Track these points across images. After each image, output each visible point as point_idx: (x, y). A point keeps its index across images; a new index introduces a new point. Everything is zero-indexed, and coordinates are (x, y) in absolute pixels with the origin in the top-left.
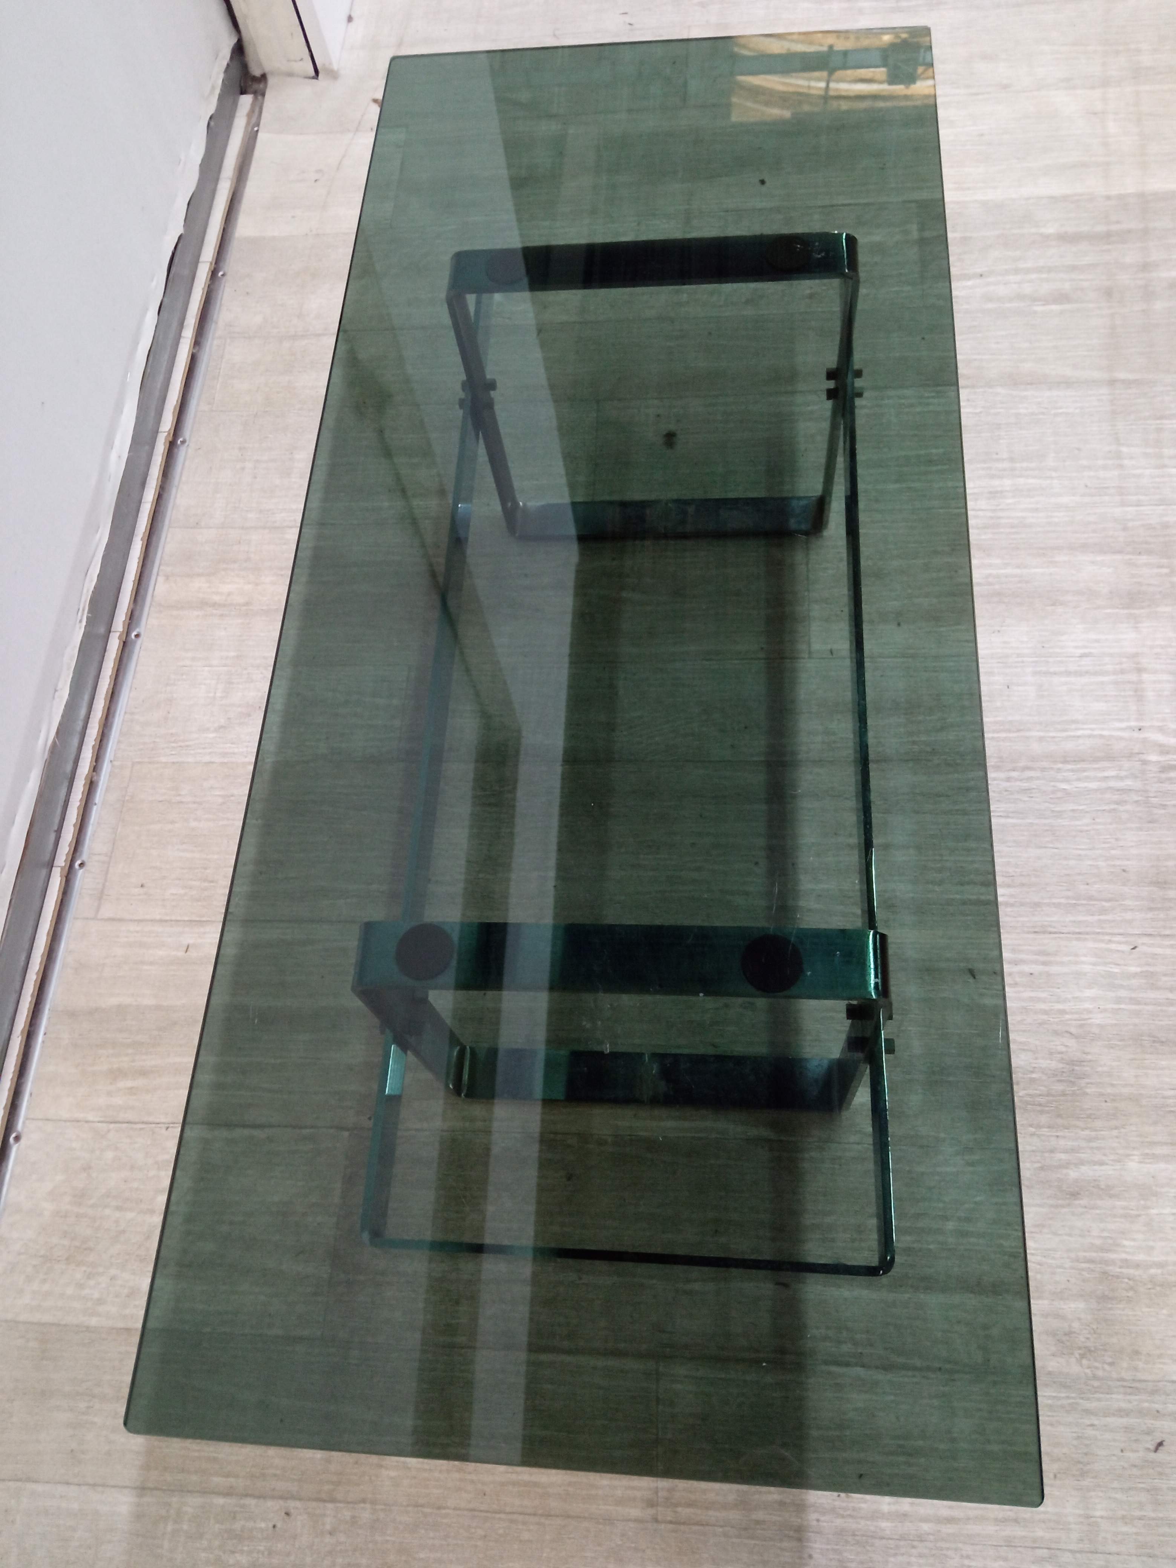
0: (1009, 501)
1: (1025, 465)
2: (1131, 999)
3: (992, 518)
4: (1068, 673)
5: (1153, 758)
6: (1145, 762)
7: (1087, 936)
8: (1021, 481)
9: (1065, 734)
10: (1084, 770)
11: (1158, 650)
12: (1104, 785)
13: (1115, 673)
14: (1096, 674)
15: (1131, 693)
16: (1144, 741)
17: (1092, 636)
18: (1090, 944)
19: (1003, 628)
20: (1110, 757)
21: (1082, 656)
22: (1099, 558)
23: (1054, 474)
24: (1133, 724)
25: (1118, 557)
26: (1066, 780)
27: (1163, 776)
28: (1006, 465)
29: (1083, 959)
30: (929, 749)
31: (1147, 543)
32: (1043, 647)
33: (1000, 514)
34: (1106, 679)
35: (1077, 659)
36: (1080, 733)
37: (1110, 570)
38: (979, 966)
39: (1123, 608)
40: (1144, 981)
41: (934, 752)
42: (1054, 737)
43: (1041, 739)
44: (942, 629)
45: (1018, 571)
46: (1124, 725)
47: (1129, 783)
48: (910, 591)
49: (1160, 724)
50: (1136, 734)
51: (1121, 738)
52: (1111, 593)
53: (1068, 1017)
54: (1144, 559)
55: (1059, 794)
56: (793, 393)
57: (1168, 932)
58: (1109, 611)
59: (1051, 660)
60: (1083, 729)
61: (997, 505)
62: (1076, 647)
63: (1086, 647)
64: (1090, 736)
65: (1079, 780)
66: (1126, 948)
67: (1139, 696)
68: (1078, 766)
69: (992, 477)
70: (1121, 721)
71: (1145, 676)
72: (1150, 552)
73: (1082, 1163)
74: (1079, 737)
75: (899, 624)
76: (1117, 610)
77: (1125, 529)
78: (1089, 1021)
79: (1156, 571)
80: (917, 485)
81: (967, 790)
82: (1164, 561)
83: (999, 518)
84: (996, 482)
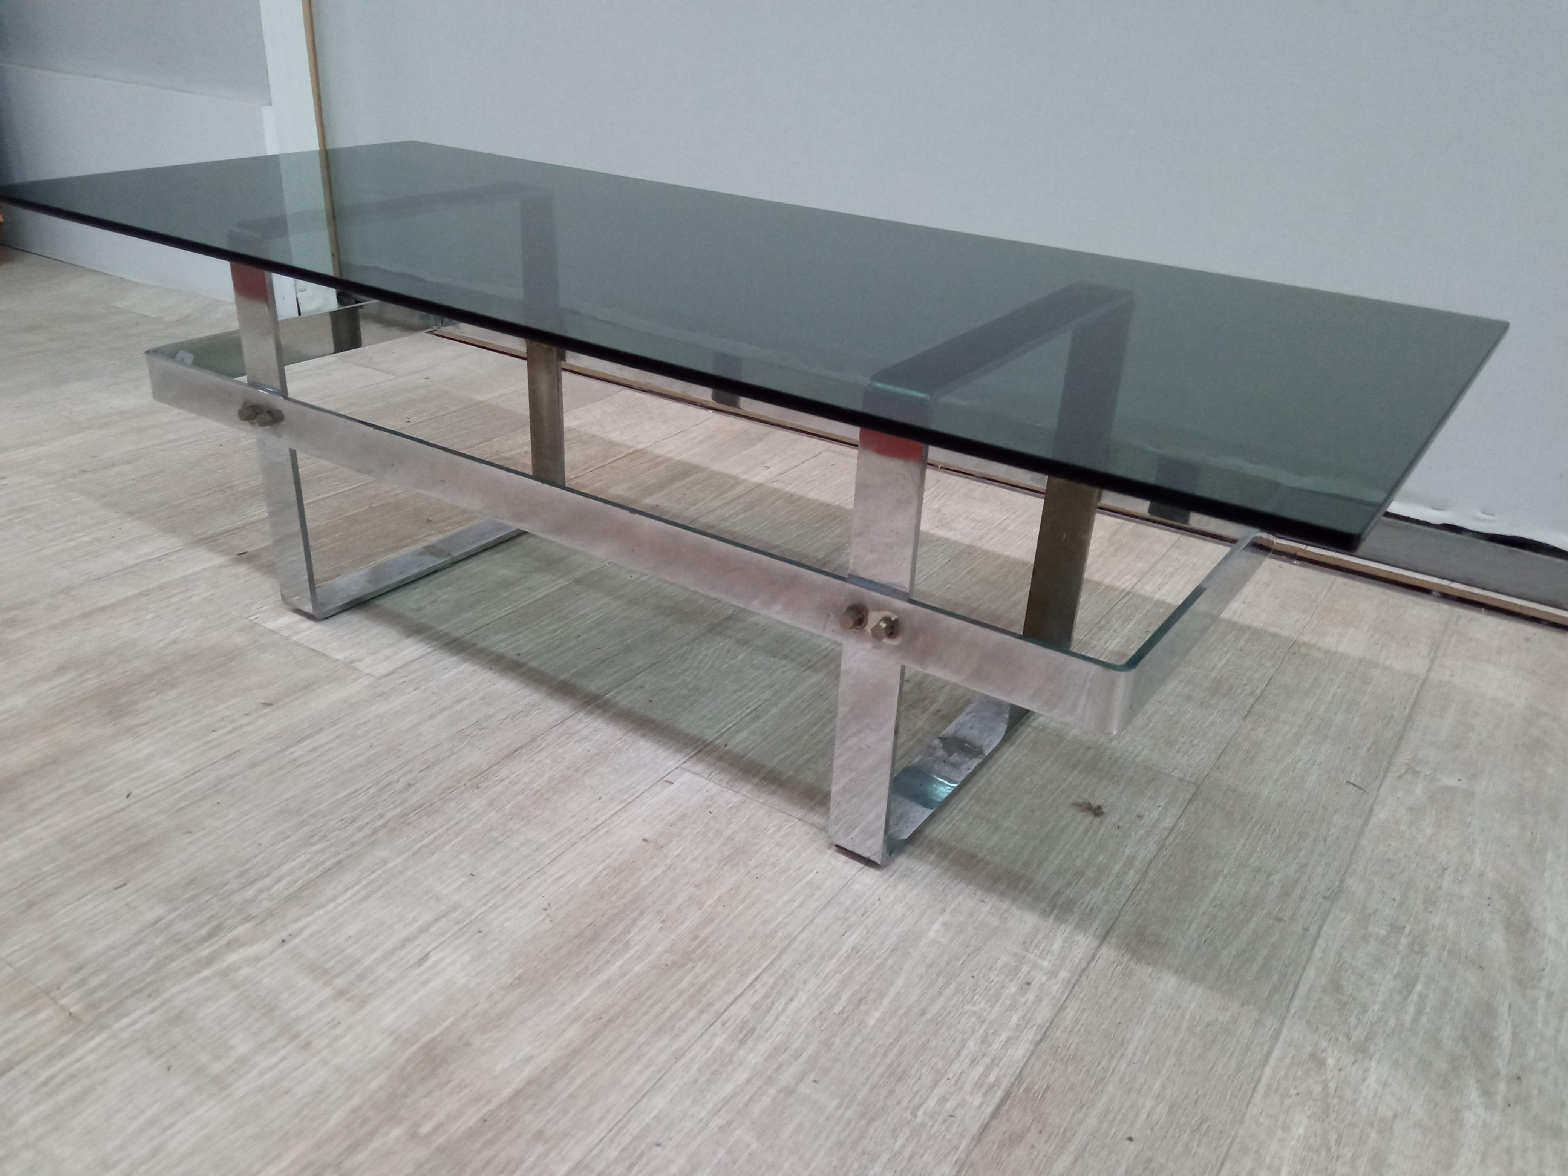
0: (718, 1041)
1: (766, 1100)
3: (710, 1004)
4: (423, 930)
5: (242, 929)
6: (247, 920)
8: (742, 1076)
9: (364, 882)
10: (310, 870)
11: (339, 1030)
12: (276, 874)
13: (370, 970)
14: (392, 952)
15: (328, 965)
16: (267, 937)
17: (436, 983)
18: (175, 774)
19: (544, 915)
20: (292, 898)
21: (426, 957)
22: (529, 1071)
23: (718, 1121)
24: (295, 942)
25: (506, 1093)
26: (320, 851)
27: (214, 923)
28: (787, 1078)
29: (172, 764)
30: (483, 785)
31: (490, 1143)
32: (480, 932)
33: (705, 1018)
34: (374, 956)
35: (428, 950)
36: (349, 893)
37: (499, 1068)
38: (265, 711)
39: (434, 1039)
40: (100, 784)
41: (476, 786)
42: (373, 872)
43: (385, 862)
44: (601, 867)
45: (603, 977)
46: (306, 933)
47: (250, 893)
48: (678, 871)
49: (262, 963)
50: (284, 934)
51: (297, 920)
52: (468, 1044)
53: (153, 731)
54: (472, 1118)
55: (316, 839)
56: (1103, 939)
58: (447, 1023)
59: (457, 928)
60: (349, 899)
61: (723, 1024)
62: (441, 960)
63: (431, 968)
64: (335, 897)
65: (308, 861)
66: (138, 791)
67: (316, 970)
68: (319, 869)
69: (777, 1051)
70: (312, 935)
71: (328, 992)
72: (472, 1134)
73: (66, 682)
74: (346, 890)
75: (645, 840)
76: (436, 1033)
77: (539, 1135)
78: (130, 739)
79: (440, 1117)
80: (832, 964)
81: (410, 784)
82: (440, 1140)
83: (702, 1012)
84: (764, 1047)
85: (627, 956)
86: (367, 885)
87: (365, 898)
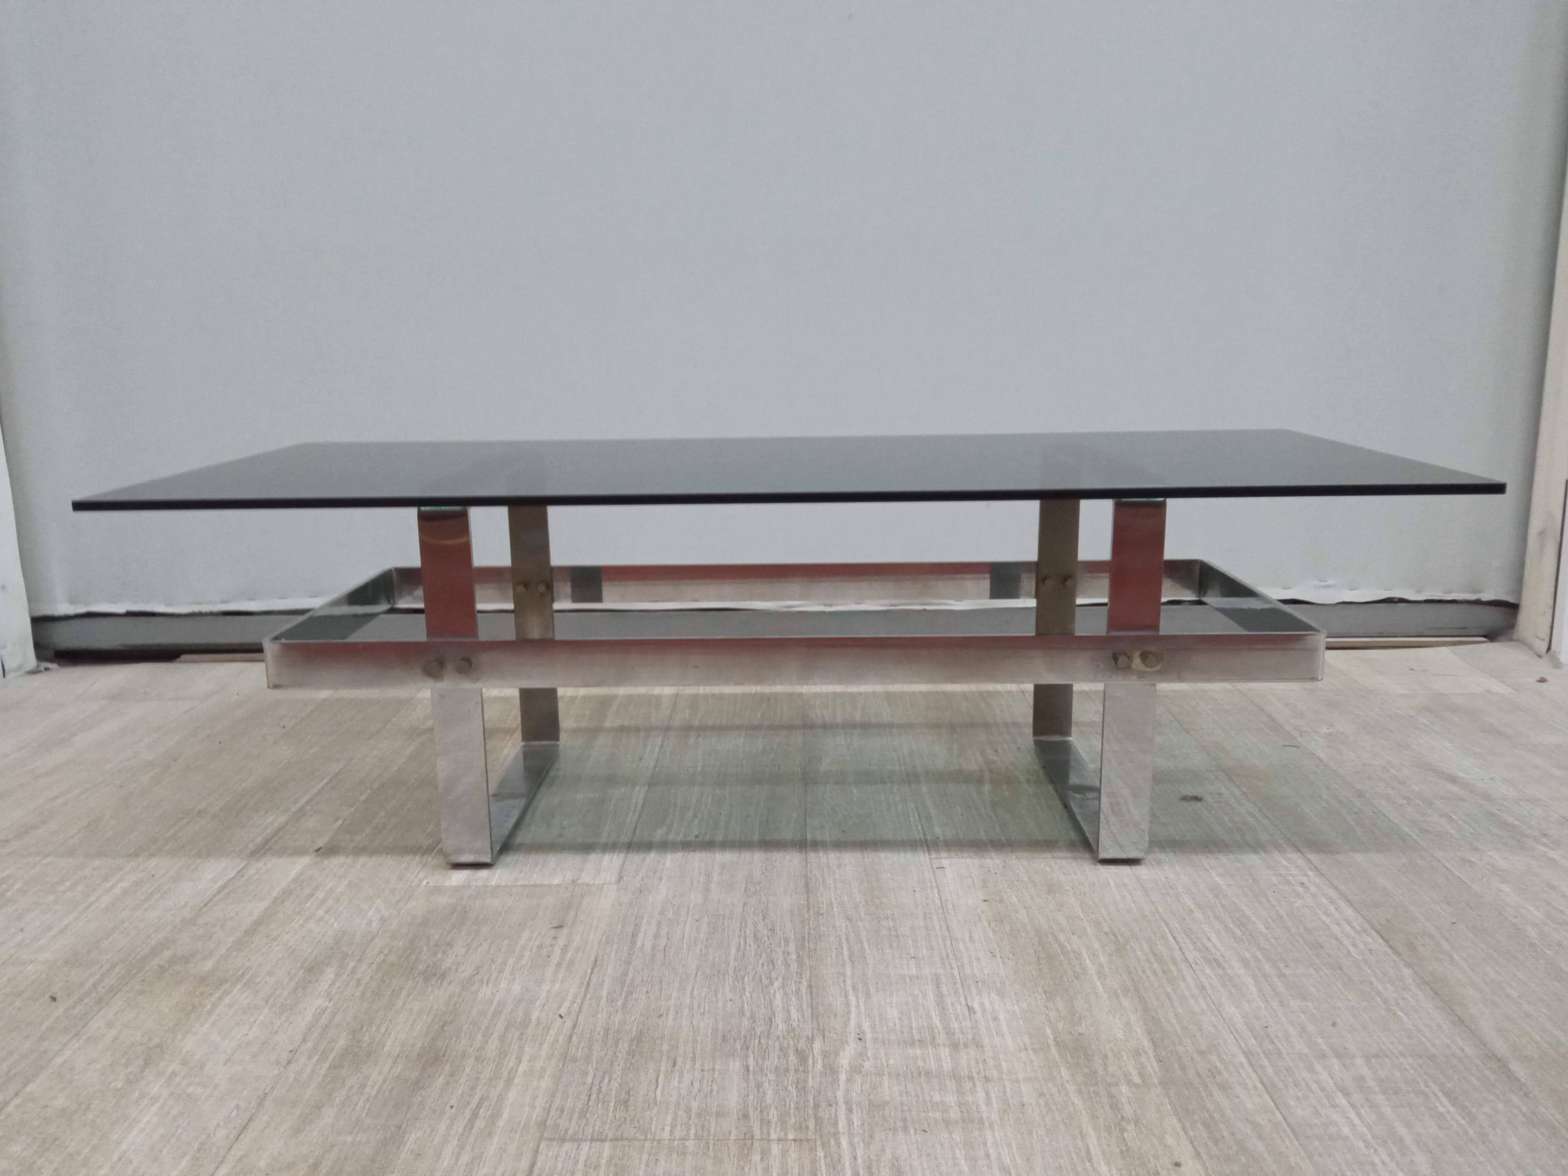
0: (1208, 971)
1: (1280, 984)
2: (501, 1012)
3: (1173, 959)
4: (940, 996)
5: (817, 1045)
6: (811, 1040)
7: (583, 989)
8: (1248, 981)
9: (850, 989)
10: (798, 998)
11: (992, 1063)
12: (779, 1010)
13: (948, 1028)
14: (943, 1014)
15: (916, 1037)
16: (844, 1042)
17: (1002, 1016)
18: (573, 991)
19: (998, 959)
20: (817, 1017)
21: (969, 1007)
22: (1137, 1028)
23: (1275, 1003)
24: (869, 1036)
25: (1147, 1044)
26: (783, 986)
27: (791, 1051)
28: (1270, 971)
29: (557, 986)
30: (823, 912)
31: (1184, 1069)
32: (977, 982)
33: (1182, 966)
34: (936, 1021)
35: (964, 1003)
36: (852, 999)
37: (1120, 1037)
38: (565, 931)
39: (1056, 1040)
40: (519, 1020)
41: (818, 914)
42: (844, 982)
43: (841, 974)
44: (985, 924)
45: (1091, 971)
46: (867, 1029)
47: (781, 1026)
48: (1034, 907)
49: (869, 1055)
50: (853, 1036)
51: (845, 1025)
52: (1080, 1034)
53: (495, 975)
54: (1151, 1064)
55: (766, 982)
56: (1300, 852)
57: (574, 1039)
58: (1048, 1030)
59: (959, 986)
60: (858, 1001)
61: (1197, 964)
62: (982, 1005)
63: (983, 1010)
64: (846, 1004)
65: (786, 995)
66: (563, 1011)
67: (913, 1043)
68: (804, 995)
69: (1244, 962)
70: (873, 1028)
71: (944, 1049)
72: (1167, 1070)
73: (338, 975)
74: (846, 997)
75: (985, 901)
76: (1051, 1037)
77: (1201, 1053)
78: (485, 986)
79: (1133, 1071)
80: (1199, 916)
82: (1155, 1081)
83: (1175, 964)
84: (1235, 963)
85: (1086, 956)
86: (855, 989)
87: (868, 995)
